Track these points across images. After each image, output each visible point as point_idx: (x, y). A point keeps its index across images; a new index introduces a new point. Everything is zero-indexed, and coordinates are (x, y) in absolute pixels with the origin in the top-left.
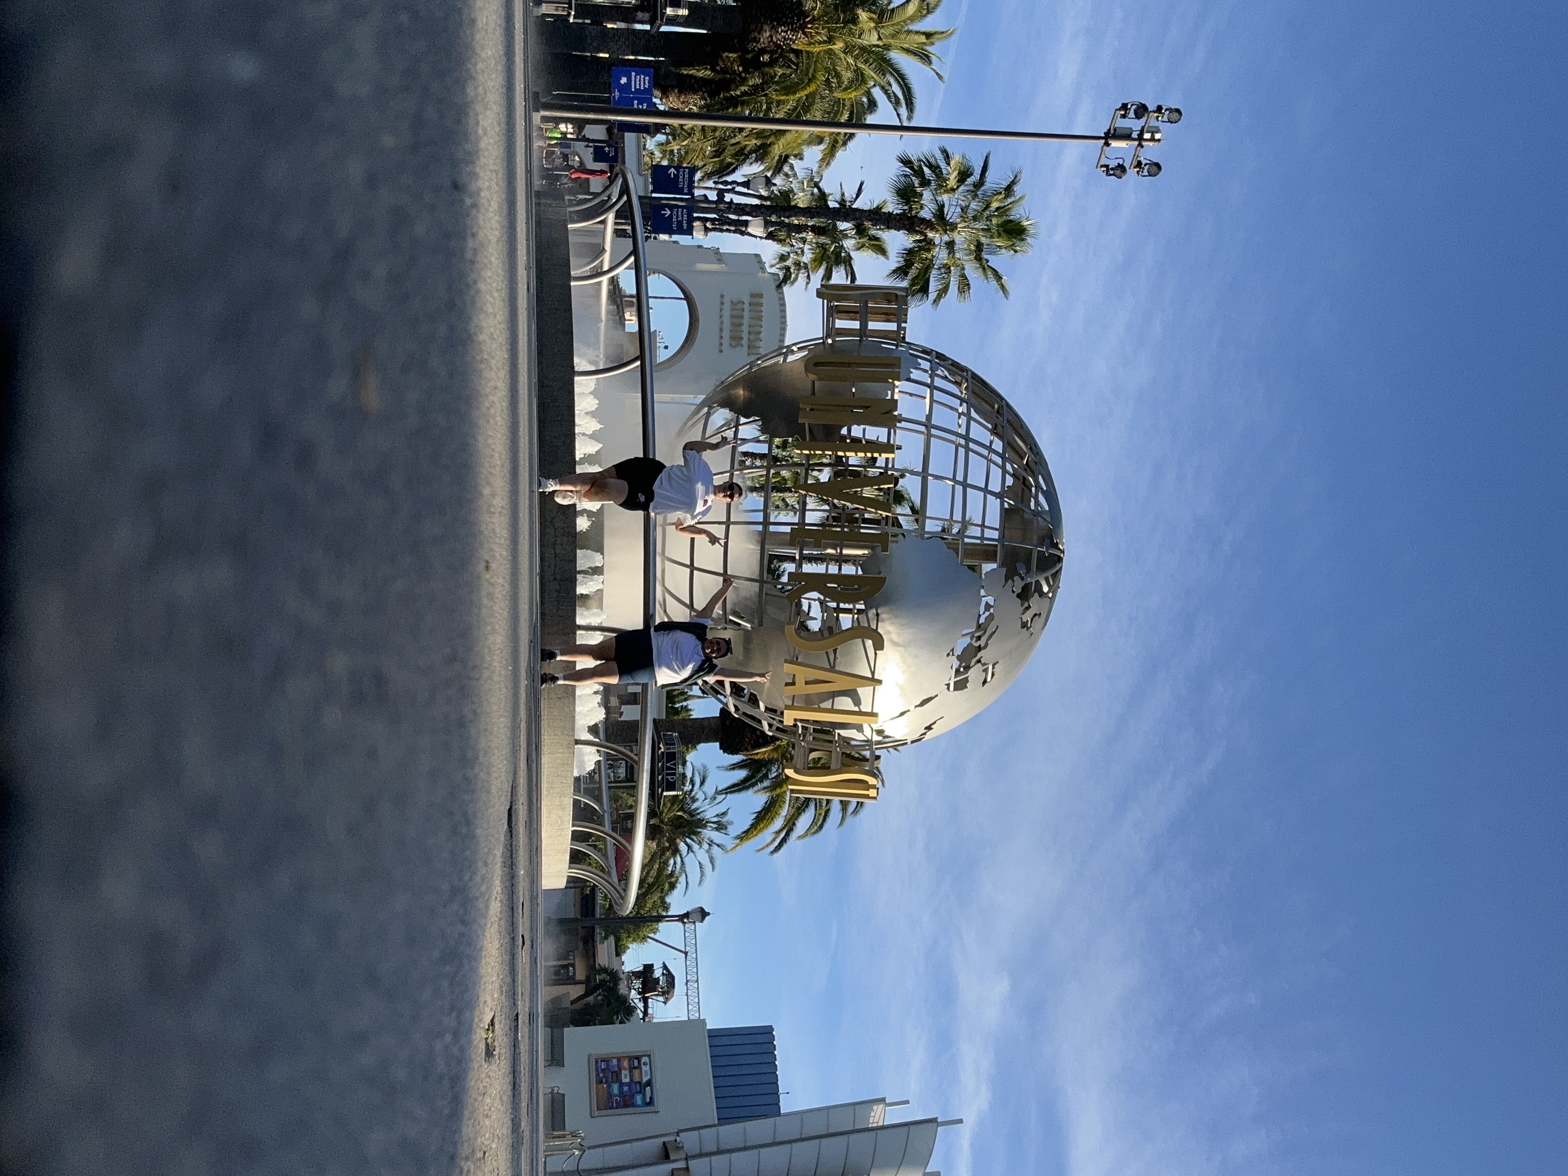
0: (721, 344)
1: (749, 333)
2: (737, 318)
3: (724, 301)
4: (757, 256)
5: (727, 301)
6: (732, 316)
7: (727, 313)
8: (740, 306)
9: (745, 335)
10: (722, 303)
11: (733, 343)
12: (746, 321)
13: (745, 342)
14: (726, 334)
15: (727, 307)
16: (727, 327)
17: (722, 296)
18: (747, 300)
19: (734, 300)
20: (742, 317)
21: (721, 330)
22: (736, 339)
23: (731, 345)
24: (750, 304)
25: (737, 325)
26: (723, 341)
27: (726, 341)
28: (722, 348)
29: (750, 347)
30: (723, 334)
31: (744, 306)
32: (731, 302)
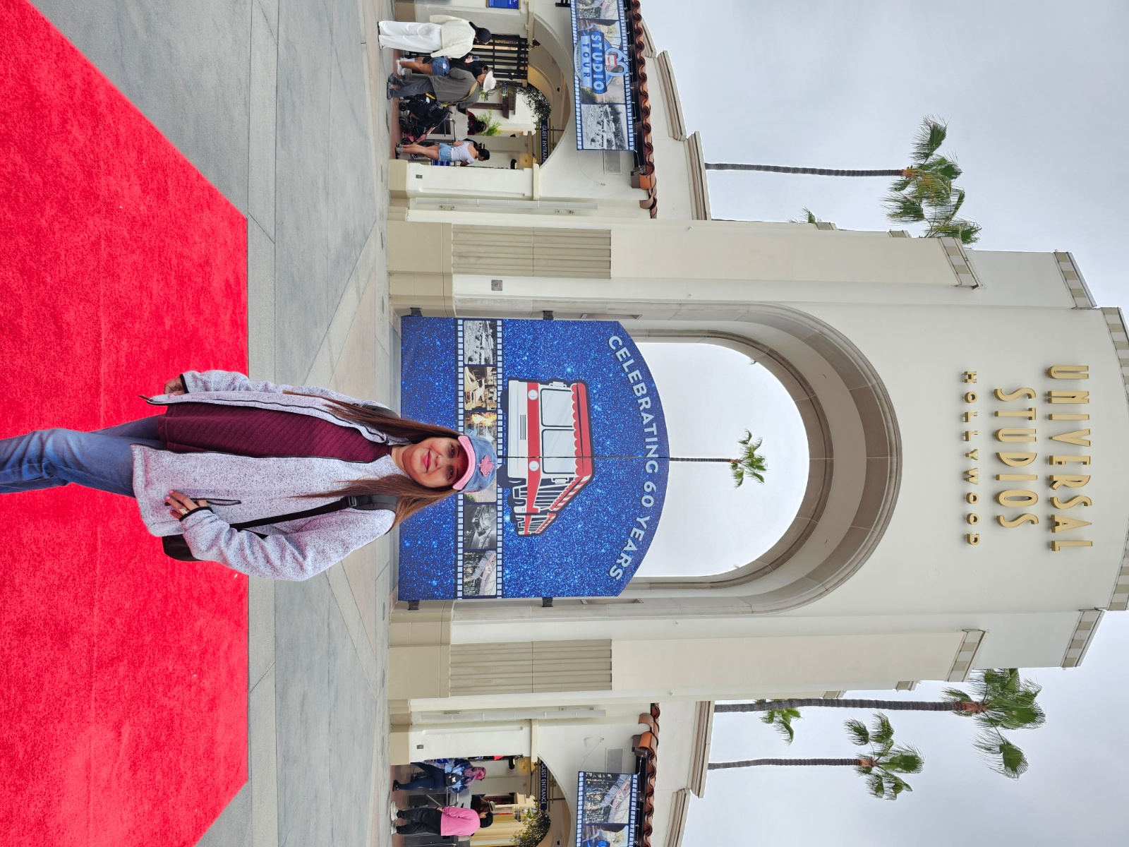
1: (1051, 482)
3: (971, 388)
4: (1063, 258)
5: (979, 390)
6: (994, 435)
7: (980, 425)
8: (1017, 404)
9: (1035, 487)
10: (967, 398)
12: (1038, 447)
14: (981, 487)
15: (979, 408)
16: (982, 467)
17: (967, 377)
18: (1039, 385)
19: (1002, 387)
20: (1026, 436)
21: (966, 476)
23: (997, 519)
24: (1048, 397)
26: (973, 508)
27: (981, 509)
28: (974, 529)
29: (1053, 524)
30: (973, 489)
31: (1030, 403)
32: (995, 394)
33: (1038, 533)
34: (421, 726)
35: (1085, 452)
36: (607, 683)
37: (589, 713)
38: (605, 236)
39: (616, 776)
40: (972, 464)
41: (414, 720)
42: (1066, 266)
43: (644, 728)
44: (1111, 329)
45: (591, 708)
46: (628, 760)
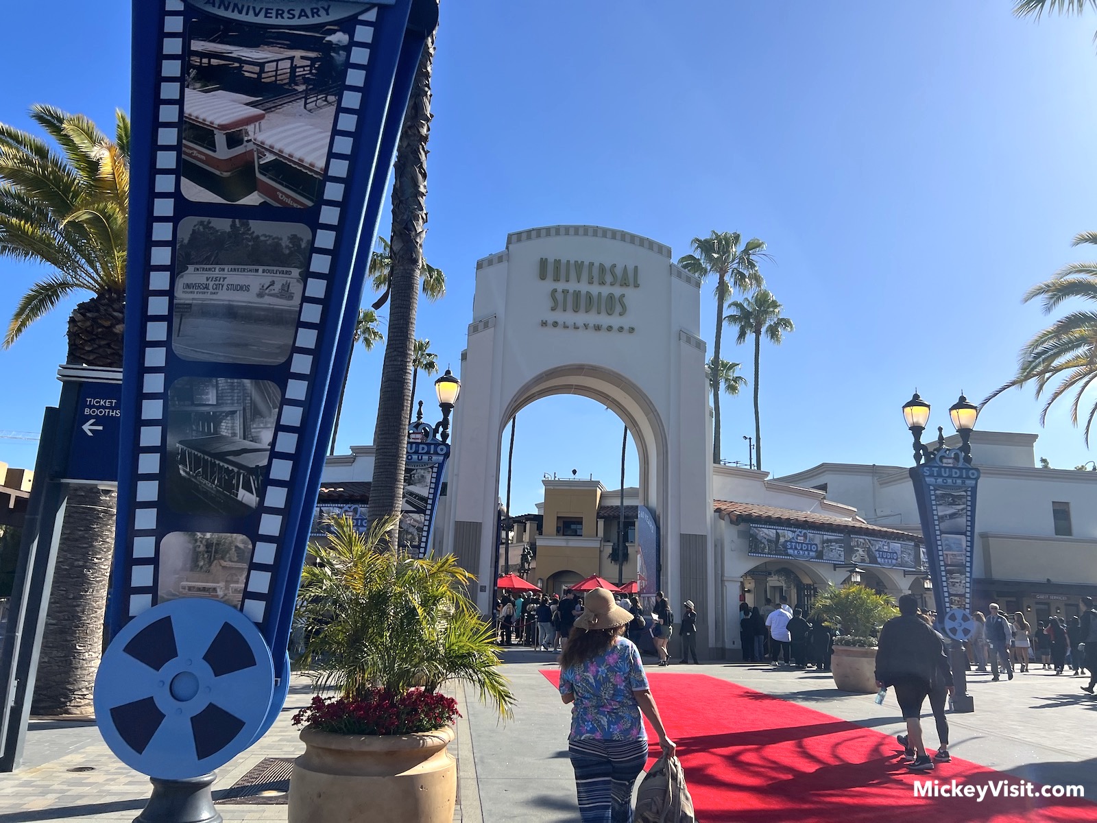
0: (621, 329)
1: (602, 283)
2: (580, 302)
3: (550, 322)
4: (480, 266)
5: (551, 317)
6: (576, 310)
7: (569, 317)
8: (560, 297)
9: (606, 290)
10: (555, 324)
11: (618, 308)
12: (584, 287)
13: (617, 291)
14: (604, 320)
15: (559, 316)
16: (592, 318)
17: (544, 324)
18: (549, 285)
19: (550, 304)
20: (577, 294)
21: (598, 328)
22: (613, 305)
23: (621, 315)
24: (557, 279)
25: (590, 303)
26: (616, 327)
27: (615, 321)
28: (626, 327)
29: (625, 284)
30: (605, 326)
31: (560, 290)
32: (553, 309)
33: (630, 293)
34: (723, 641)
35: (586, 263)
36: (703, 538)
37: (719, 546)
38: (459, 525)
39: (752, 536)
40: (591, 325)
41: (719, 645)
42: (485, 264)
43: (727, 518)
44: (519, 240)
45: (716, 546)
46: (742, 526)
